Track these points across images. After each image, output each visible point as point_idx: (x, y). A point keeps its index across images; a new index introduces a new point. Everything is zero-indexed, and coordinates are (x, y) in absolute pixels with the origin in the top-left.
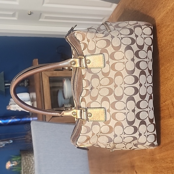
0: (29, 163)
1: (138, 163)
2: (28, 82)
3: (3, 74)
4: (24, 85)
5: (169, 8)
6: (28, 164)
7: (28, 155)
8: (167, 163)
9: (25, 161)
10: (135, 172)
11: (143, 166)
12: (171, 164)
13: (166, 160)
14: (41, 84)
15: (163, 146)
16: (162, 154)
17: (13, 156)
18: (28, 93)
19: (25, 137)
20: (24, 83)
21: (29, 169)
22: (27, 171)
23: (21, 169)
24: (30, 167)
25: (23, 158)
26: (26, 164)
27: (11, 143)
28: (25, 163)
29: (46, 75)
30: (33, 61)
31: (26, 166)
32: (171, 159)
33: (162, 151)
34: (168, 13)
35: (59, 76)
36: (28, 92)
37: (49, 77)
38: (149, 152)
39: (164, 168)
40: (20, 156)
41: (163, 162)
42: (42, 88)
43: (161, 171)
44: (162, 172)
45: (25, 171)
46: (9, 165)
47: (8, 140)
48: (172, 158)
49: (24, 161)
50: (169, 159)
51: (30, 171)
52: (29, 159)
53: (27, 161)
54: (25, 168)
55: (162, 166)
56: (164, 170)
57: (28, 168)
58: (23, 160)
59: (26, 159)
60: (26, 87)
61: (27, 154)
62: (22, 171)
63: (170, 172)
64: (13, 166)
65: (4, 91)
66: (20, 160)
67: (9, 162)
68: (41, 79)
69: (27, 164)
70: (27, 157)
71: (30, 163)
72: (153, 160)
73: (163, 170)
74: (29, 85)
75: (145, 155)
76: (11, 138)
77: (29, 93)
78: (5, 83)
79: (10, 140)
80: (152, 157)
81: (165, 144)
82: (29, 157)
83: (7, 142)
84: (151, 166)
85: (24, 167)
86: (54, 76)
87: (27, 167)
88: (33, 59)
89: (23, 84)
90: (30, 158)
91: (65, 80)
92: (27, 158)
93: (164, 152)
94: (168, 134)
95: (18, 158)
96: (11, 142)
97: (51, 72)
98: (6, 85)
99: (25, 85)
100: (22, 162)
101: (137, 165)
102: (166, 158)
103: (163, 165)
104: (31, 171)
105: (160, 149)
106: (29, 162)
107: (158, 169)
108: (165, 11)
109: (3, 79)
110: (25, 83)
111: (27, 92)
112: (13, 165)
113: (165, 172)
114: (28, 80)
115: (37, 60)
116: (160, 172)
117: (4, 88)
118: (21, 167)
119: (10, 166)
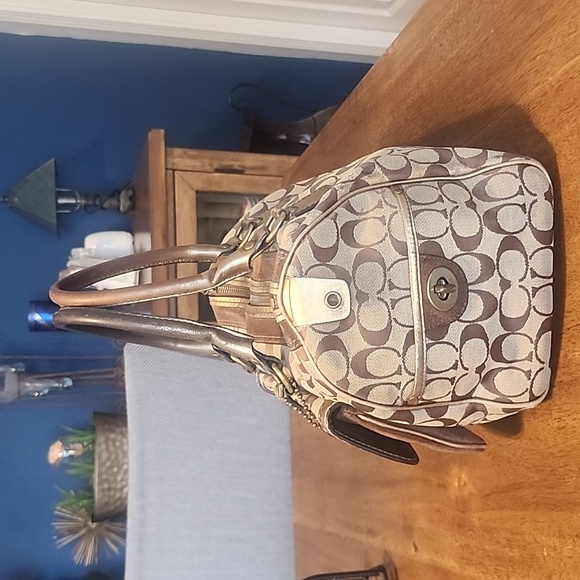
0: (117, 455)
1: (422, 523)
2: (131, 198)
3: (53, 168)
4: (119, 207)
5: (550, 79)
6: (116, 458)
7: (118, 430)
8: (499, 542)
9: (107, 449)
10: (412, 544)
11: (434, 534)
12: (507, 550)
13: (494, 536)
14: (171, 214)
15: (493, 492)
16: (487, 515)
17: (70, 429)
18: (129, 234)
19: (112, 372)
20: (119, 201)
21: (117, 473)
22: (112, 478)
23: (93, 471)
24: (120, 467)
25: (101, 439)
26: (108, 458)
27: (68, 388)
28: (105, 455)
29: (189, 185)
30: (150, 134)
31: (108, 464)
32: (509, 535)
33: (488, 505)
34: (546, 93)
35: (228, 190)
36: (130, 229)
37: (197, 192)
38: (453, 497)
39: (488, 556)
40: (93, 430)
41: (488, 537)
42: (171, 225)
43: (480, 563)
44: (483, 565)
45: (104, 477)
46: (57, 453)
47: (58, 378)
48: (512, 533)
49: (104, 447)
50: (504, 535)
51: (119, 478)
52: (118, 444)
53: (112, 449)
54: (104, 469)
55: (485, 550)
56: (489, 560)
57: (115, 469)
58: (100, 445)
59: (111, 443)
60: (125, 213)
61: (113, 427)
62: (96, 476)
63: (501, 571)
64: (71, 457)
65: (54, 221)
66: (93, 442)
67: (59, 444)
68: (171, 196)
69: (113, 457)
70: (112, 436)
71: (121, 456)
72: (461, 526)
73: (487, 562)
74: (133, 207)
75: (443, 504)
76: (69, 373)
77: (133, 235)
78: (59, 195)
79: (65, 379)
80: (462, 514)
81: (497, 487)
82: (119, 437)
83: (56, 385)
84: (457, 541)
85: (102, 465)
86: (213, 189)
87: (112, 467)
88: (150, 131)
89: (114, 202)
90: (121, 441)
91: (246, 204)
92: (114, 441)
93: (493, 509)
94: (509, 462)
95: (85, 436)
96: (69, 382)
97: (206, 175)
98: (61, 201)
99: (121, 208)
100: (97, 450)
101: (420, 528)
102: (496, 529)
103: (487, 547)
104: (122, 480)
105: (482, 497)
106: (119, 451)
107: (472, 554)
108: (538, 87)
109: (51, 182)
110: (122, 201)
111: (127, 231)
112: (71, 452)
113: (489, 568)
114: (130, 193)
115: (162, 131)
116: (475, 565)
117: (53, 212)
118: (93, 463)
119: (60, 455)
